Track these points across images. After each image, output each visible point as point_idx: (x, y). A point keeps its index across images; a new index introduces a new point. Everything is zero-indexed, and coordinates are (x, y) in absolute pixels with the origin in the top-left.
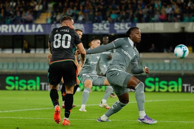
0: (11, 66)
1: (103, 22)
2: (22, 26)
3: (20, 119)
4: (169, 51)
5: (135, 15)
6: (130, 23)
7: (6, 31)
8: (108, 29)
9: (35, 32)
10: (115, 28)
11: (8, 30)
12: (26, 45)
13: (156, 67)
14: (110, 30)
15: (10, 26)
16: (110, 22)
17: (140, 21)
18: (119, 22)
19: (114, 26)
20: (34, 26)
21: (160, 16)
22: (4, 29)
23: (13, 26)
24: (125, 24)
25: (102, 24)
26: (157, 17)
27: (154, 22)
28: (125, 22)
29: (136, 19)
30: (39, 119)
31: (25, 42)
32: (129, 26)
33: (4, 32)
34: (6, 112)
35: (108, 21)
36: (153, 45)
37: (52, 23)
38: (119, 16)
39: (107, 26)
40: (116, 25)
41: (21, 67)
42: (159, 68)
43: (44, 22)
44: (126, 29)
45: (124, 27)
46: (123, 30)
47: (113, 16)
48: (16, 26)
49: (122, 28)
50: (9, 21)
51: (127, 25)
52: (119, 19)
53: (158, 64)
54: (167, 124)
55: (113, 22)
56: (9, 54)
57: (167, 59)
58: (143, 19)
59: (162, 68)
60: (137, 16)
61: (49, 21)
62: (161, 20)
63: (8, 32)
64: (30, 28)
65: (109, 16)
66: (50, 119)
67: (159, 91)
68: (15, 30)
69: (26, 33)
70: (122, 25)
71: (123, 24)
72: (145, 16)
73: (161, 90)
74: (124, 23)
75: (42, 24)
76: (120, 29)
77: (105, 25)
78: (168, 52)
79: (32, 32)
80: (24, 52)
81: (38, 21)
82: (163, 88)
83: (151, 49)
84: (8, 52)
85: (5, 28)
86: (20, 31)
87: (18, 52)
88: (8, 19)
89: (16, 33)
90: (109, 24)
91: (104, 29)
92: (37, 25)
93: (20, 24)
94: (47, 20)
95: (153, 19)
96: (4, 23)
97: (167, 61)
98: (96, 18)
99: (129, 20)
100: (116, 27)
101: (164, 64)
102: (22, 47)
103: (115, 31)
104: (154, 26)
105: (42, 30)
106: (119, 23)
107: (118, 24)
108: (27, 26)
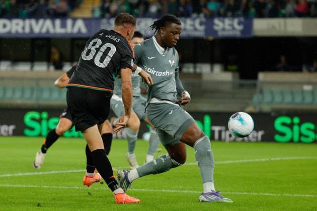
0: (28, 94)
1: (194, 15)
2: (48, 23)
3: (44, 188)
4: (312, 69)
5: (250, 5)
6: (242, 19)
7: (20, 31)
8: (202, 28)
9: (72, 34)
10: (216, 28)
11: (23, 28)
12: (56, 56)
13: (288, 99)
14: (206, 31)
15: (27, 22)
16: (206, 16)
17: (260, 15)
18: (222, 15)
19: (213, 24)
20: (69, 22)
21: (295, 6)
22: (16, 27)
23: (33, 22)
24: (232, 20)
25: (191, 20)
26: (290, 7)
27: (284, 16)
28: (234, 16)
29: (253, 10)
30: (78, 188)
31: (54, 50)
32: (239, 23)
33: (17, 32)
34: (19, 176)
35: (202, 15)
36: (283, 59)
37: (103, 16)
38: (222, 6)
39: (201, 24)
40: (217, 21)
41: (46, 95)
42: (293, 98)
43: (87, 14)
44: (234, 29)
45: (232, 25)
46: (229, 30)
47: (212, 6)
48: (37, 22)
49: (227, 27)
50: (25, 12)
51: (236, 21)
52: (222, 10)
53: (292, 93)
54: (307, 200)
55: (211, 16)
56: (25, 72)
57: (308, 83)
58: (266, 11)
59: (298, 99)
60: (254, 7)
61: (97, 14)
62: (298, 14)
63: (24, 33)
64: (64, 26)
65: (205, 6)
66: (97, 189)
67: (300, 142)
68: (37, 29)
69: (55, 34)
70: (227, 21)
71: (230, 20)
72: (269, 6)
73: (303, 139)
74: (231, 18)
75: (85, 19)
76: (224, 29)
77: (197, 22)
78: (310, 71)
79: (66, 34)
80: (52, 68)
81: (76, 14)
82: (307, 136)
83: (279, 66)
84: (23, 68)
85: (17, 24)
86: (44, 30)
87: (41, 68)
88: (24, 8)
89: (37, 34)
90: (204, 20)
91: (196, 29)
92: (75, 20)
93: (45, 19)
94: (93, 11)
95: (283, 11)
96: (17, 16)
97: (307, 88)
98: (181, 9)
99: (240, 12)
100: (218, 25)
101: (303, 92)
102: (48, 59)
103: (216, 32)
104: (285, 24)
105: (84, 30)
106: (222, 18)
107: (220, 20)
108: (58, 22)
